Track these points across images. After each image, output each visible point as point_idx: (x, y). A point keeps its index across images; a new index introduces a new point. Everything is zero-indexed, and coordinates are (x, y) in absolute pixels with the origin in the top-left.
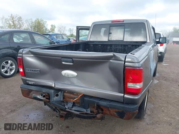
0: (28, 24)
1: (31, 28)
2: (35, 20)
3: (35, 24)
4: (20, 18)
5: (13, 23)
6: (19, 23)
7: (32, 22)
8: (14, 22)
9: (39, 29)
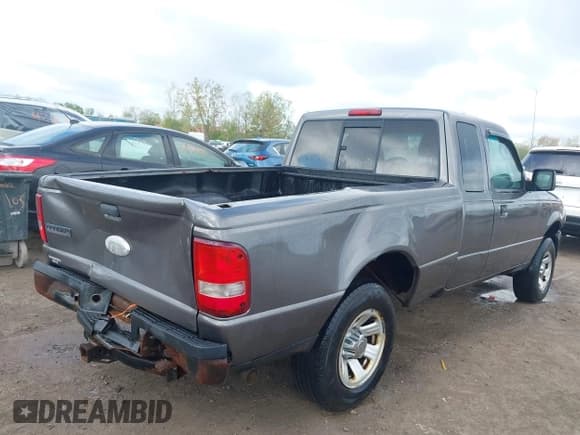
0: (238, 109)
1: (246, 118)
2: (258, 95)
3: (259, 107)
4: (218, 89)
5: (198, 104)
6: (214, 103)
7: (250, 102)
8: (201, 100)
9: (267, 122)
